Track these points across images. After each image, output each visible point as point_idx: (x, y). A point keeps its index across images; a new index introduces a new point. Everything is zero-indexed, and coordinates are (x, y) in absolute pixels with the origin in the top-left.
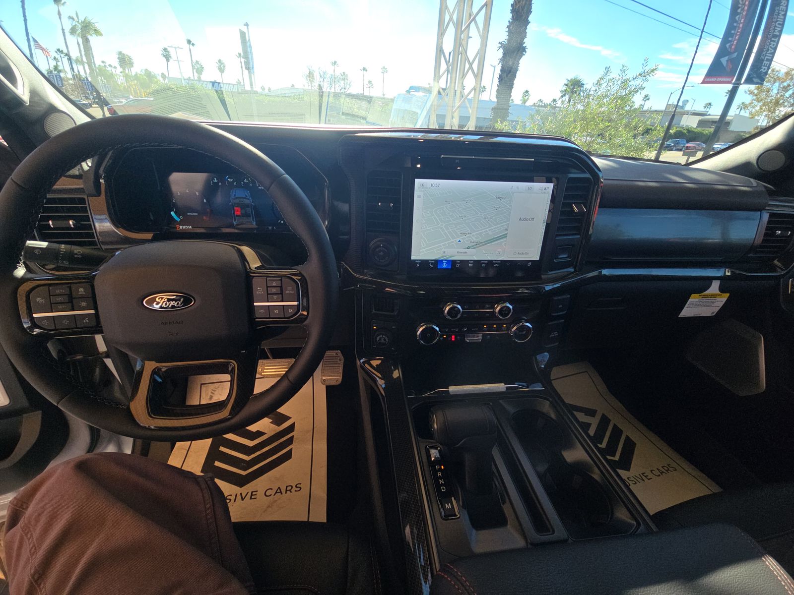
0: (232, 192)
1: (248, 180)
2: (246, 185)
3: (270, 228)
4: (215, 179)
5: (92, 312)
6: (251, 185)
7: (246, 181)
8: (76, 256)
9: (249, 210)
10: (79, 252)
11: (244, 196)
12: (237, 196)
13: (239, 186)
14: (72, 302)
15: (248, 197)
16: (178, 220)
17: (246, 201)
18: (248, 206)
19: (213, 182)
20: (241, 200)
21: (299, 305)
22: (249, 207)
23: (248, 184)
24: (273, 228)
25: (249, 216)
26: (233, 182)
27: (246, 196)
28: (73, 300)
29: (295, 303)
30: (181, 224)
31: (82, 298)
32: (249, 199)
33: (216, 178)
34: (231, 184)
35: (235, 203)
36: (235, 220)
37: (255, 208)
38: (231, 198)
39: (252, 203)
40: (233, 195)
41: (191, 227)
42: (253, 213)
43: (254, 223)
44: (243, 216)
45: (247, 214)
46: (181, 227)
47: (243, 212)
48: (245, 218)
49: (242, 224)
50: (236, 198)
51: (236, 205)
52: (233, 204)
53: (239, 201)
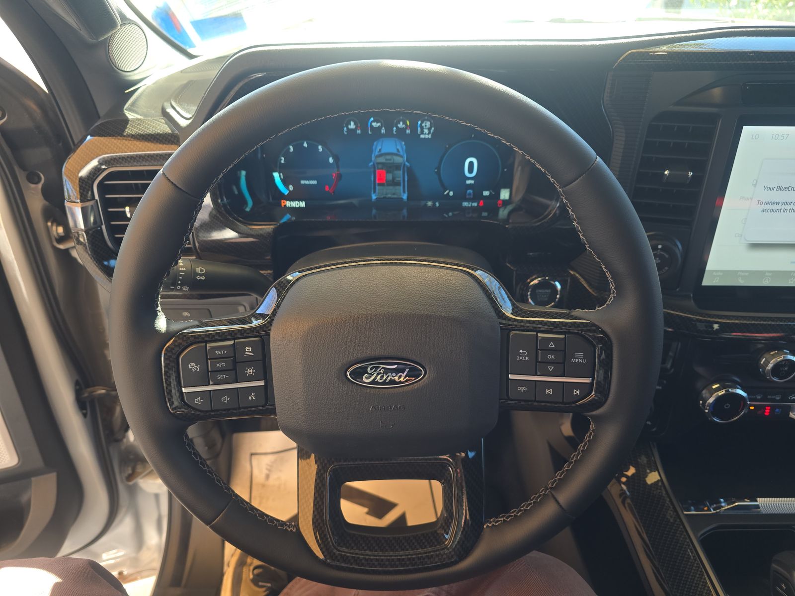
0: (377, 145)
1: (405, 123)
2: (401, 132)
3: (430, 204)
4: (352, 123)
5: (262, 383)
6: (408, 131)
7: (401, 125)
8: (198, 278)
9: (400, 173)
10: (202, 271)
11: (395, 151)
12: (383, 151)
13: (389, 134)
14: (235, 369)
15: (401, 153)
16: (286, 192)
17: (398, 160)
18: (397, 167)
19: (348, 128)
20: (388, 157)
21: (592, 384)
22: (400, 170)
23: (404, 130)
24: (434, 205)
25: (398, 184)
26: (380, 128)
27: (398, 150)
28: (237, 364)
29: (588, 380)
30: (291, 197)
31: (249, 362)
32: (402, 157)
33: (353, 121)
34: (376, 131)
35: (378, 163)
36: (375, 192)
37: (410, 171)
38: (373, 156)
39: (407, 163)
40: (378, 150)
41: (304, 202)
42: (406, 179)
43: (405, 197)
44: (388, 185)
45: (395, 181)
46: (289, 204)
47: (389, 177)
48: (391, 187)
49: (384, 198)
50: (381, 155)
51: (380, 166)
52: (376, 165)
53: (386, 160)
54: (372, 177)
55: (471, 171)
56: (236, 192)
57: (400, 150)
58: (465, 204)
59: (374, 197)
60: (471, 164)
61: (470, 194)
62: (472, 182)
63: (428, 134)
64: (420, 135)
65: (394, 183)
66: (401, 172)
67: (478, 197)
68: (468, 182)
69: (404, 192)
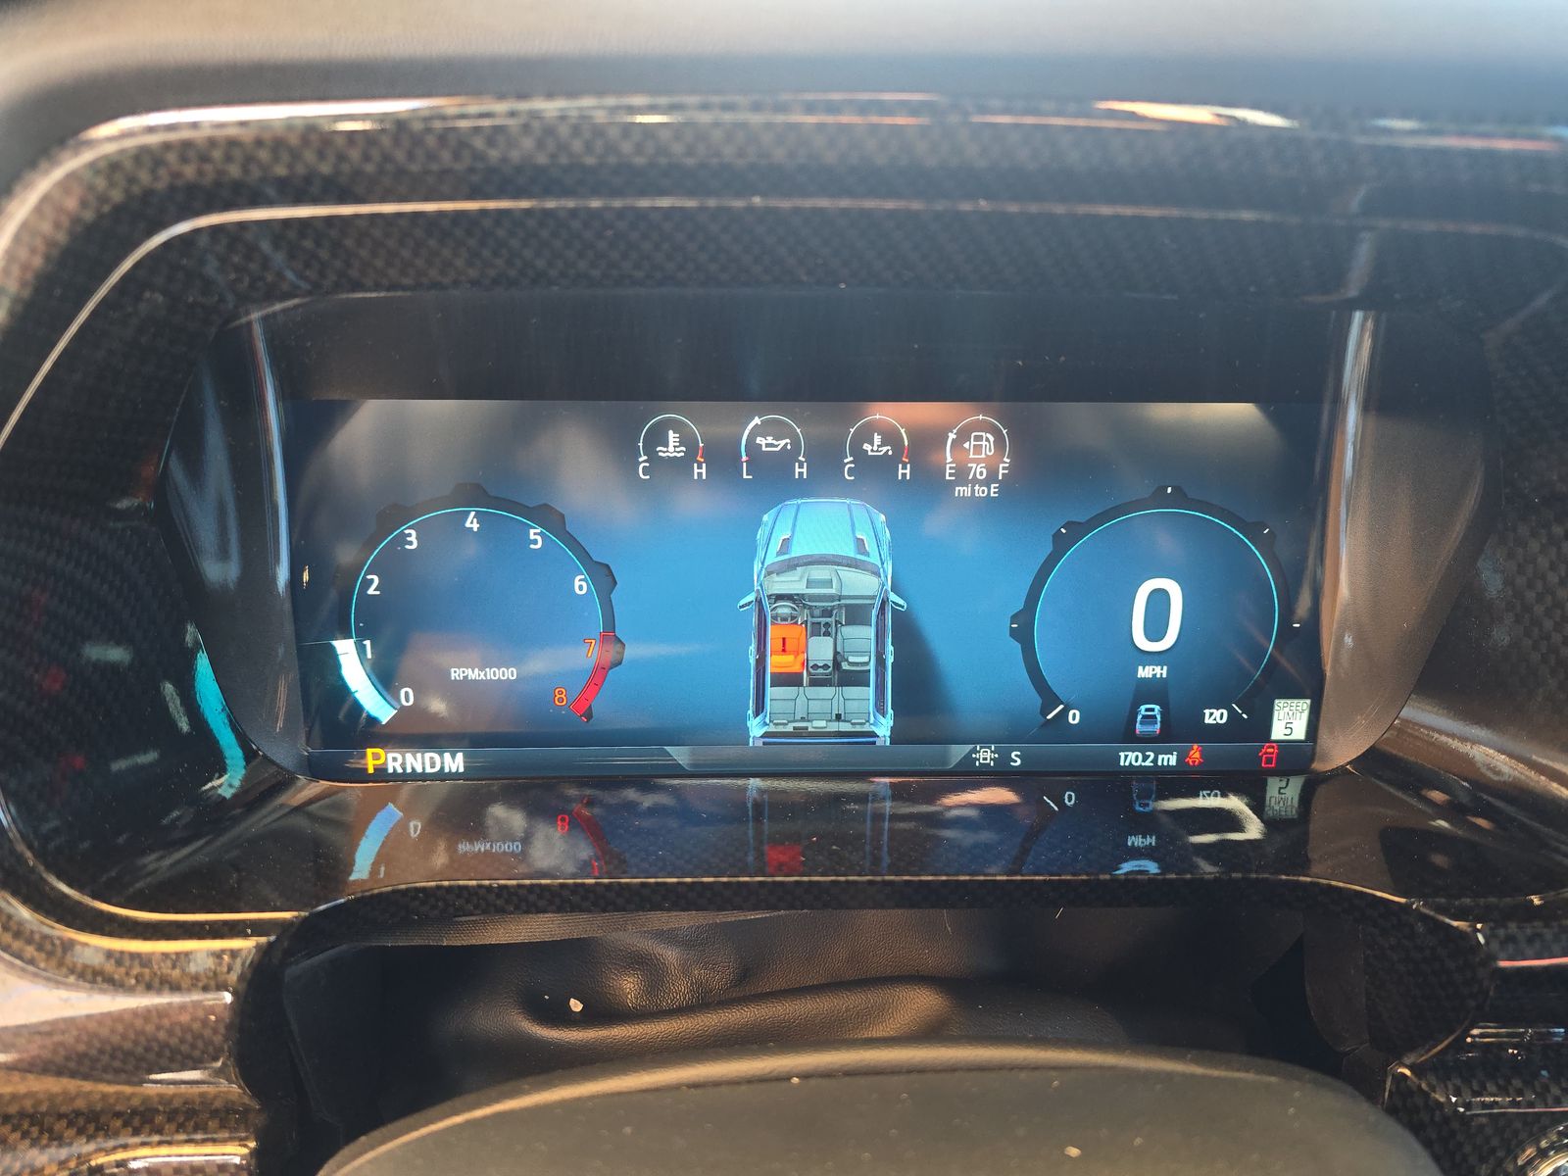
0: (773, 525)
4: (674, 438)
6: (904, 471)
7: (876, 446)
9: (863, 636)
11: (849, 551)
12: (797, 551)
15: (874, 557)
16: (386, 715)
17: (860, 585)
18: (856, 614)
19: (653, 457)
20: (820, 573)
22: (867, 623)
23: (887, 465)
25: (857, 679)
26: (786, 458)
27: (860, 544)
32: (874, 571)
34: (771, 468)
35: (777, 598)
36: (759, 709)
37: (906, 632)
38: (757, 566)
39: (893, 597)
40: (775, 545)
41: (460, 756)
42: (890, 660)
43: (884, 728)
44: (815, 682)
45: (845, 666)
46: (394, 760)
47: (821, 650)
48: (827, 692)
49: (799, 733)
50: (791, 565)
51: (784, 609)
52: (766, 603)
53: (810, 583)
54: (753, 648)
55: (1156, 627)
56: (184, 725)
57: (870, 545)
58: (1130, 758)
59: (756, 728)
60: (1159, 598)
61: (1149, 719)
62: (1161, 671)
63: (987, 483)
64: (952, 485)
65: (841, 675)
66: (870, 632)
67: (1179, 728)
68: (1145, 672)
69: (880, 709)
